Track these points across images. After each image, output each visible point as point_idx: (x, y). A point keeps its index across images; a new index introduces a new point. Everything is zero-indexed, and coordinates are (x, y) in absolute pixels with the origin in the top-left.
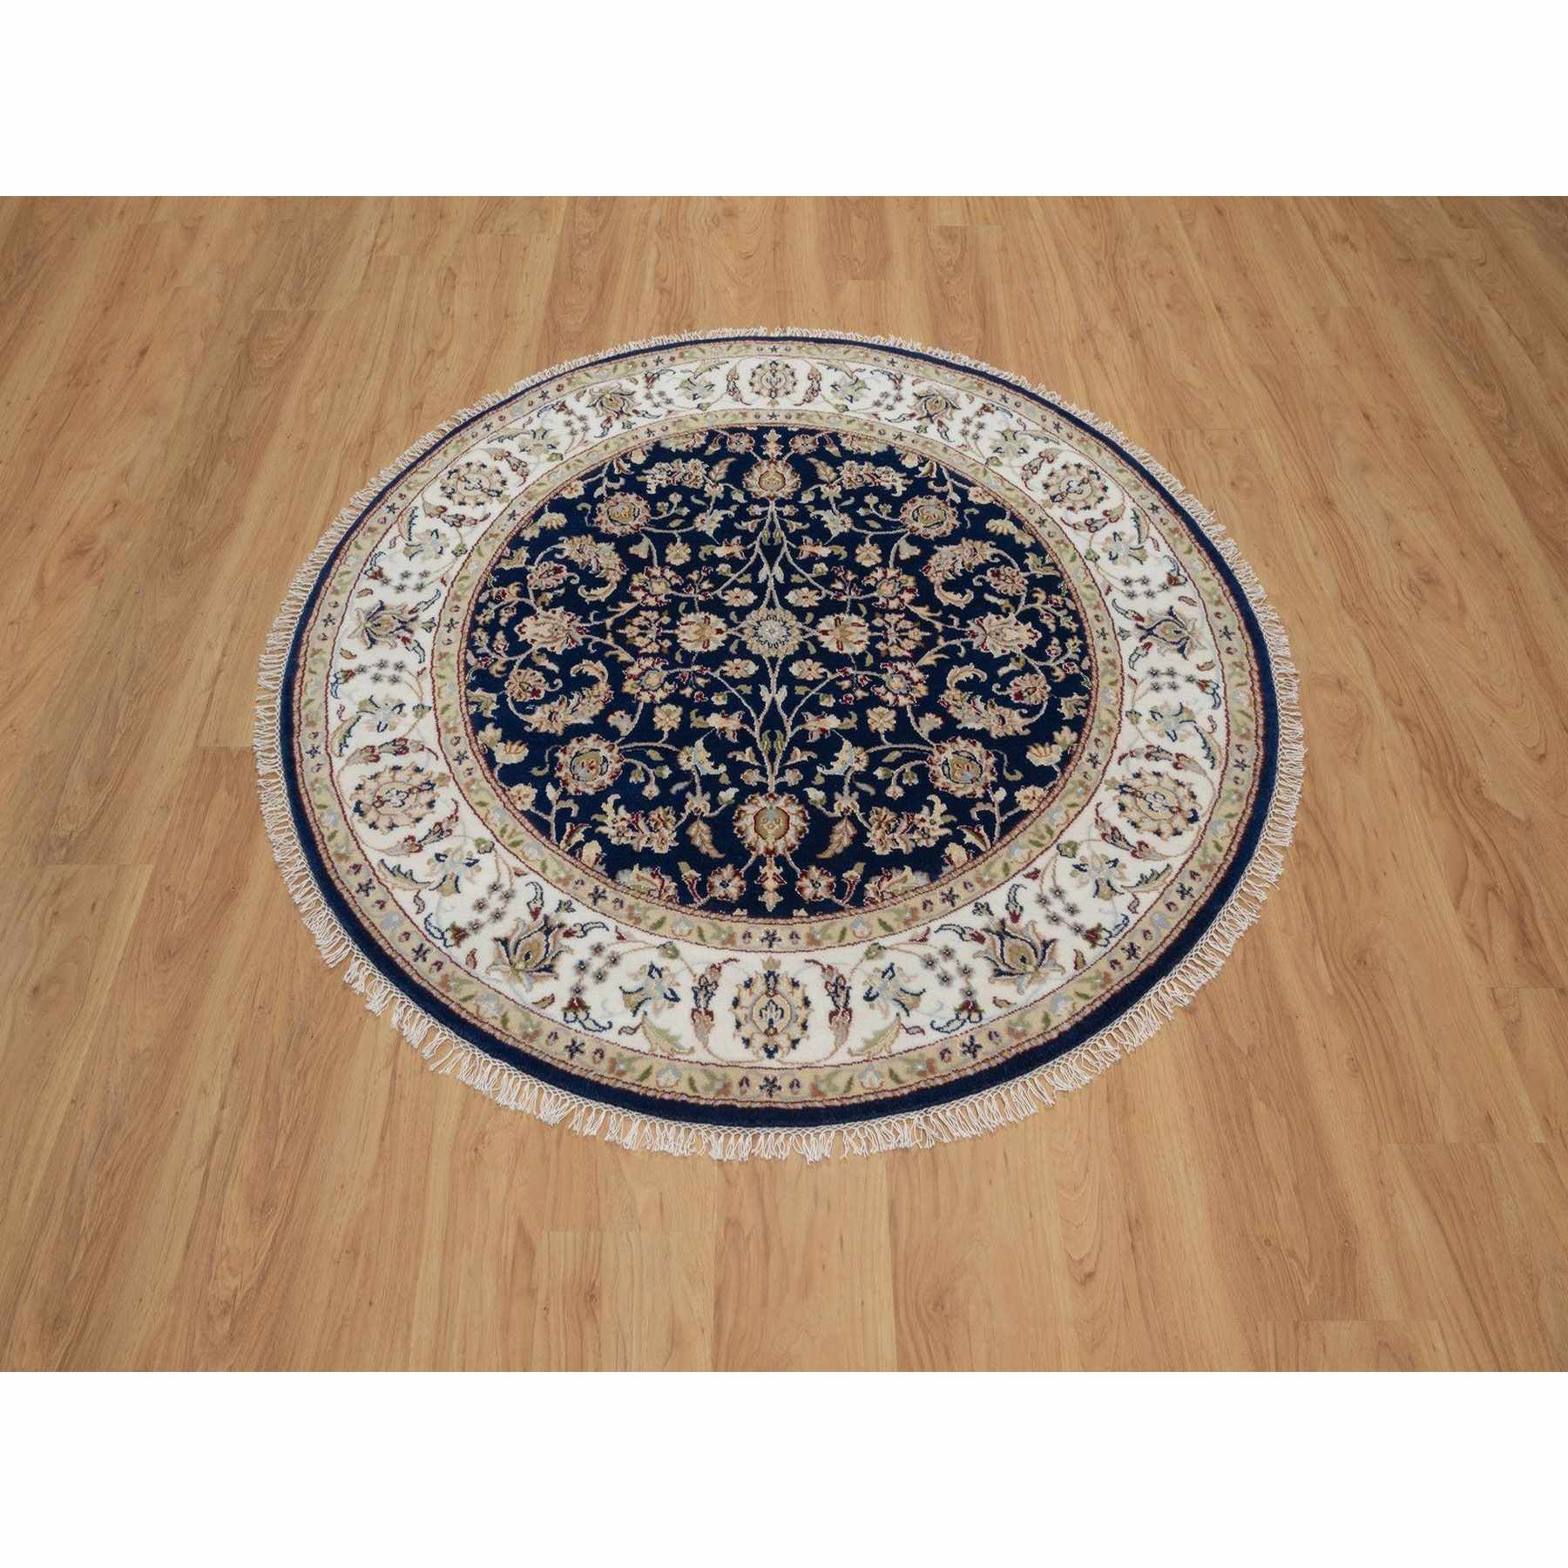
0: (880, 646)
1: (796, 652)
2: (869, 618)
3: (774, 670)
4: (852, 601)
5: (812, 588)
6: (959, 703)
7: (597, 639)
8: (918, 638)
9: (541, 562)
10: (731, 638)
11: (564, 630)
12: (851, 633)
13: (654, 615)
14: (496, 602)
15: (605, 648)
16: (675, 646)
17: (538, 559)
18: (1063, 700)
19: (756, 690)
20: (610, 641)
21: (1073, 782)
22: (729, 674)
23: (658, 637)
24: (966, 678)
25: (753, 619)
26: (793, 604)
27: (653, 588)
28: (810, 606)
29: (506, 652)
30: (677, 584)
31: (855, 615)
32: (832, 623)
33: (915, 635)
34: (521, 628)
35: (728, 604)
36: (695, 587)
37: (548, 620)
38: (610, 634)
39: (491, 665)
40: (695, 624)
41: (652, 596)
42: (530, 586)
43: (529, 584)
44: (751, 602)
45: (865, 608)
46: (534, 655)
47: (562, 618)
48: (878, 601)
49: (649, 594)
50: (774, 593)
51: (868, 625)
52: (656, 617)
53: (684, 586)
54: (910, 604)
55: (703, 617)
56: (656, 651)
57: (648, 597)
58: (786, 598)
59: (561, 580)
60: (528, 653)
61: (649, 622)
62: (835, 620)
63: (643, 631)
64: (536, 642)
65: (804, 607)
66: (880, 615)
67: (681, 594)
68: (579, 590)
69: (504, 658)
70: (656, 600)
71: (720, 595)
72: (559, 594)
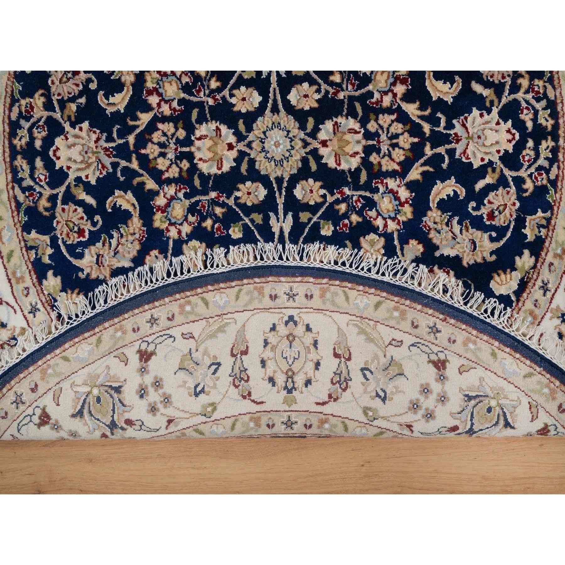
0: (374, 158)
1: (299, 170)
2: (364, 122)
3: (280, 194)
4: (350, 97)
5: (312, 82)
6: (439, 227)
7: (123, 163)
8: (407, 146)
10: (242, 155)
11: (93, 153)
12: (348, 143)
13: (168, 128)
14: (27, 119)
15: (130, 173)
16: (194, 168)
18: (528, 218)
19: (266, 219)
20: (135, 165)
21: (525, 312)
22: (242, 201)
23: (177, 158)
24: (447, 195)
25: (260, 129)
26: (295, 106)
27: (166, 91)
28: (310, 107)
29: (47, 184)
30: (187, 83)
31: (352, 117)
32: (331, 130)
33: (405, 142)
34: (55, 151)
35: (236, 109)
36: (204, 86)
37: (77, 140)
38: (134, 155)
39: (38, 200)
40: (208, 138)
41: (166, 102)
42: (54, 95)
43: (52, 92)
44: (257, 105)
45: (360, 108)
46: (72, 186)
47: (89, 137)
48: (373, 97)
49: (163, 99)
50: (278, 92)
51: (363, 131)
52: (173, 130)
53: (194, 85)
54: (401, 99)
55: (214, 128)
56: (177, 175)
57: (162, 103)
58: (288, 97)
59: (81, 84)
60: (66, 183)
61: (166, 138)
62: (334, 125)
63: (163, 150)
64: (71, 170)
65: (305, 109)
66: (374, 117)
67: (192, 98)
68: (99, 97)
69: (47, 192)
70: (170, 107)
71: (228, 97)
72: (81, 104)
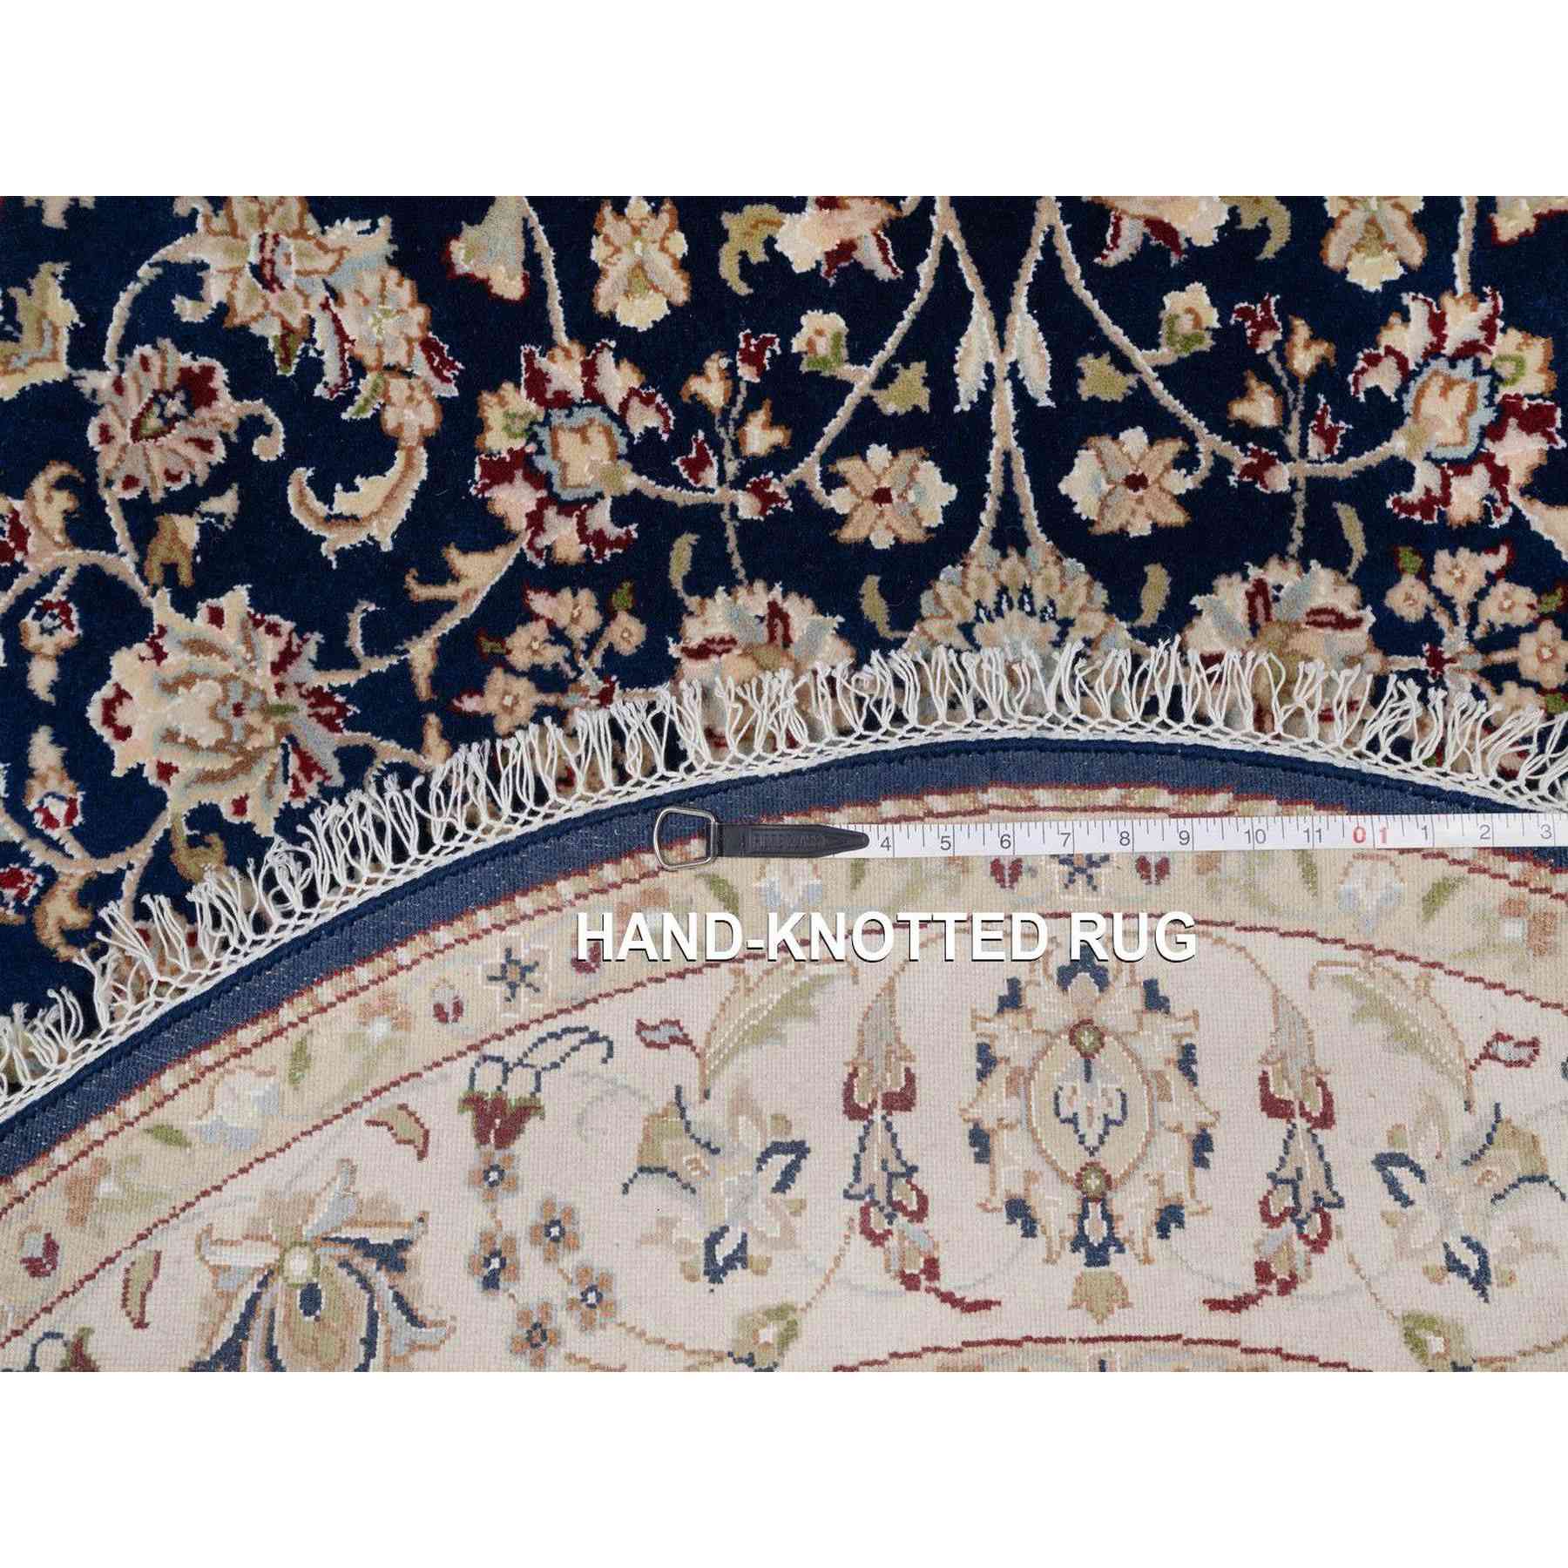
2: (1373, 583)
5: (1160, 426)
7: (390, 752)
8: (1554, 677)
9: (125, 348)
11: (267, 711)
13: (574, 609)
17: (114, 333)
25: (948, 615)
26: (1090, 523)
27: (564, 466)
28: (1155, 526)
29: (77, 833)
30: (650, 433)
31: (1325, 565)
32: (1240, 615)
33: (1543, 661)
34: (109, 706)
35: (848, 534)
36: (717, 446)
37: (201, 662)
38: (433, 719)
39: (37, 900)
40: (737, 651)
41: (566, 508)
42: (109, 483)
43: (101, 470)
44: (936, 519)
45: (1358, 525)
46: (180, 844)
47: (251, 647)
48: (1408, 484)
49: (553, 499)
50: (1019, 465)
51: (1370, 618)
52: (591, 619)
53: (680, 442)
54: (1526, 491)
55: (763, 611)
57: (551, 513)
58: (1063, 487)
59: (218, 442)
60: (156, 833)
61: (566, 652)
62: (1251, 597)
63: (551, 699)
64: (174, 778)
65: (1133, 533)
66: (1418, 561)
67: (670, 493)
68: (291, 492)
69: (77, 866)
70: (582, 528)
71: (816, 485)
72: (220, 517)
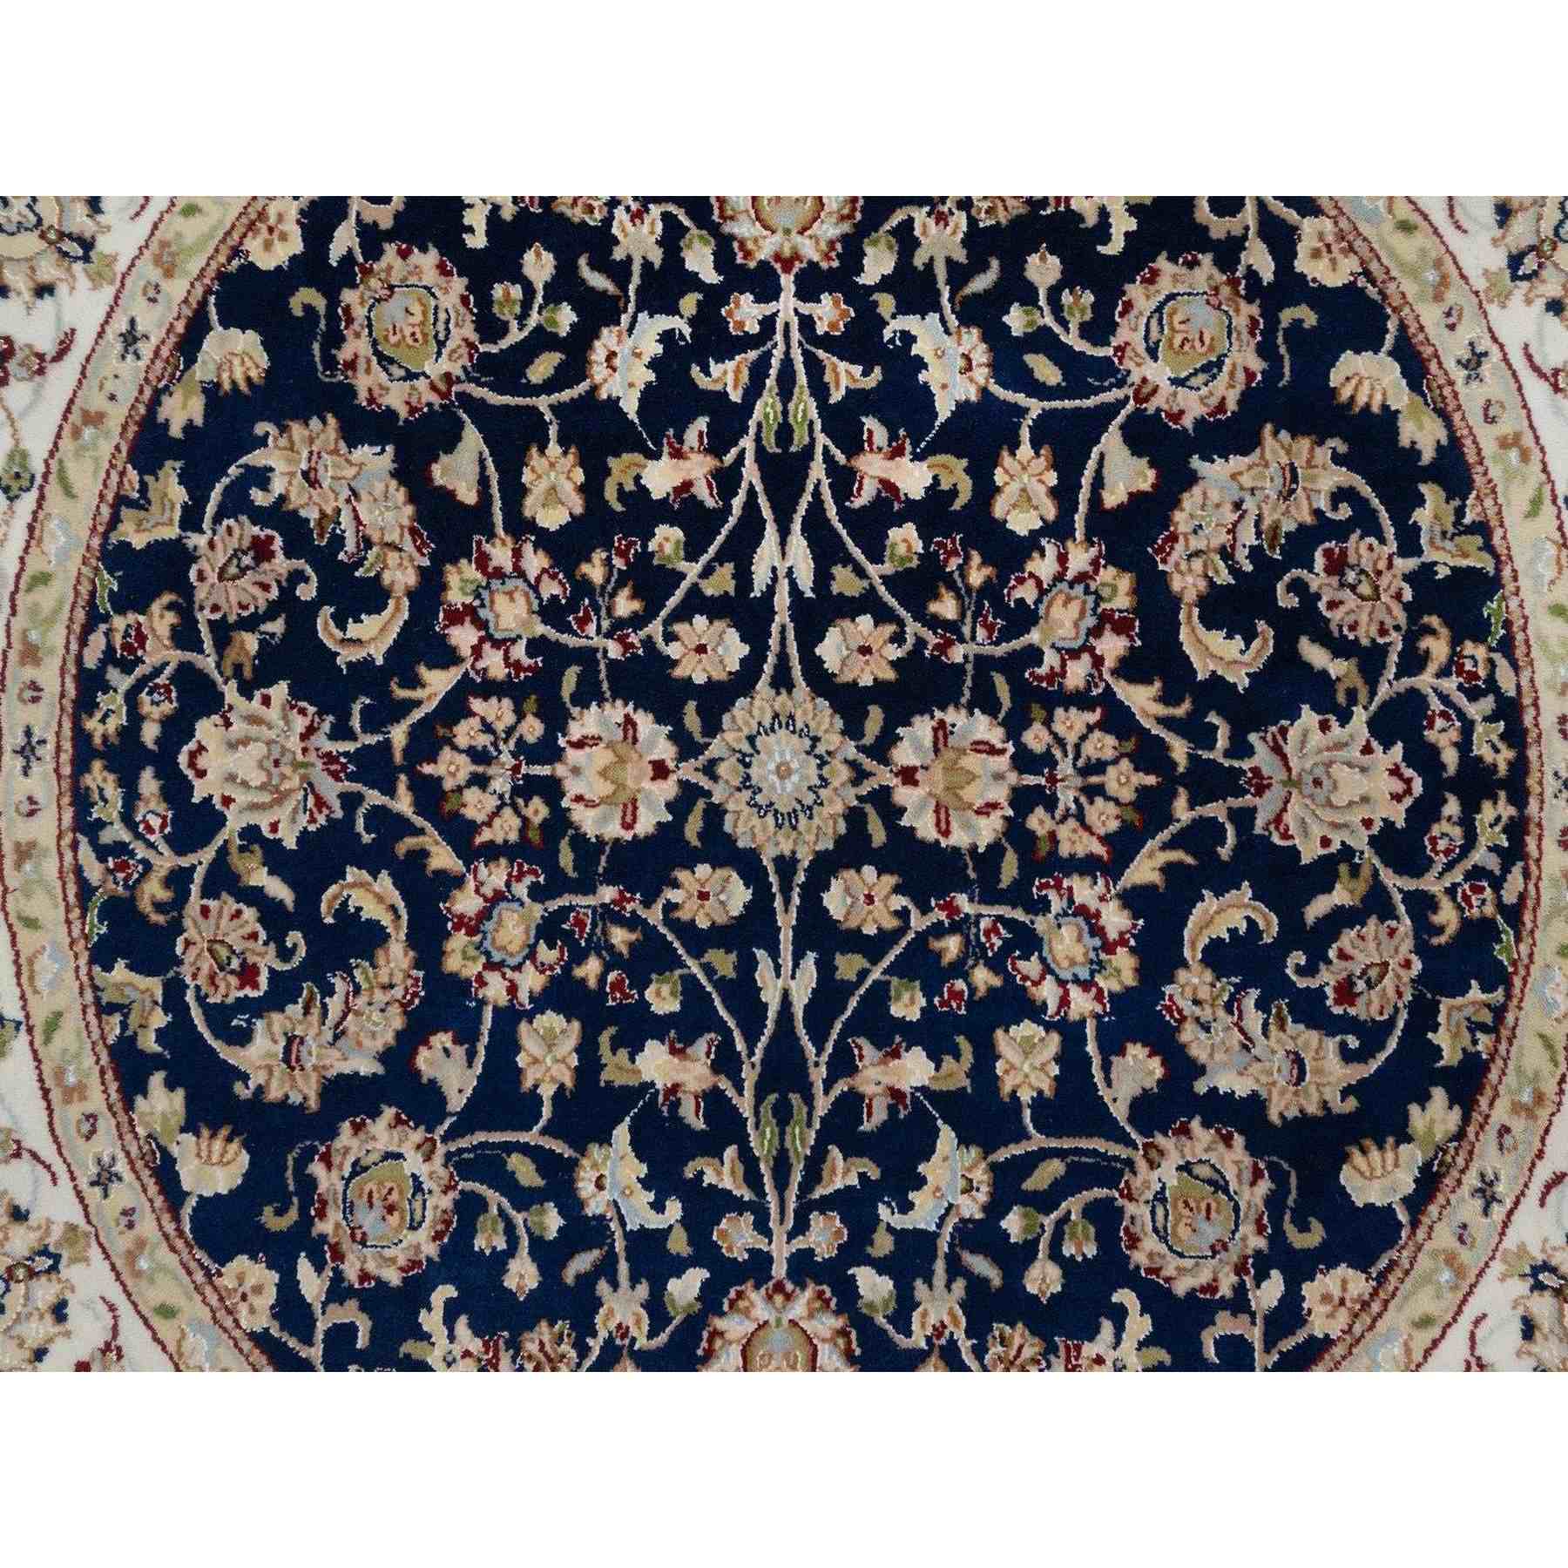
0: (1038, 821)
1: (840, 841)
2: (1015, 726)
3: (787, 902)
4: (978, 657)
5: (883, 615)
6: (1206, 1014)
7: (374, 797)
8: (1127, 795)
9: (217, 519)
10: (689, 792)
11: (296, 765)
12: (972, 777)
13: (499, 711)
14: (127, 667)
15: (389, 825)
16: (559, 821)
17: (211, 509)
18: (1445, 1004)
19: (747, 966)
20: (403, 803)
21: (1434, 1254)
22: (684, 915)
23: (516, 791)
24: (1229, 930)
25: (740, 729)
26: (835, 675)
27: (497, 616)
28: (875, 680)
29: (168, 839)
30: (554, 598)
31: (984, 712)
32: (928, 742)
33: (1121, 784)
34: (193, 756)
35: (678, 672)
36: (597, 610)
37: (254, 730)
38: (403, 777)
39: (138, 881)
40: (602, 745)
41: (497, 644)
42: (202, 608)
43: (197, 599)
44: (735, 667)
45: (1006, 688)
46: (233, 850)
47: (287, 722)
48: (1040, 663)
49: (489, 637)
50: (791, 634)
51: (1011, 748)
52: (509, 718)
53: (573, 605)
54: (1115, 672)
55: (620, 720)
56: (513, 837)
57: (487, 646)
58: (818, 651)
59: (274, 585)
60: (218, 841)
61: (492, 738)
62: (935, 730)
63: (480, 769)
64: (232, 806)
65: (861, 684)
66: (1043, 713)
67: (565, 638)
68: (319, 621)
69: (166, 860)
70: (506, 658)
71: (659, 640)
72: (273, 635)
